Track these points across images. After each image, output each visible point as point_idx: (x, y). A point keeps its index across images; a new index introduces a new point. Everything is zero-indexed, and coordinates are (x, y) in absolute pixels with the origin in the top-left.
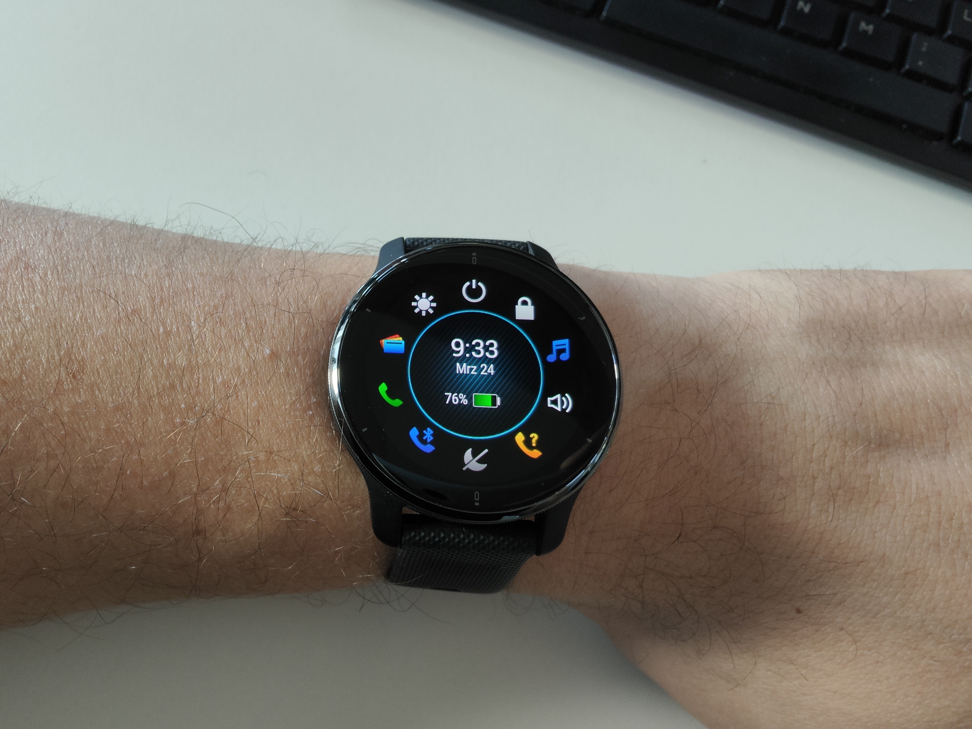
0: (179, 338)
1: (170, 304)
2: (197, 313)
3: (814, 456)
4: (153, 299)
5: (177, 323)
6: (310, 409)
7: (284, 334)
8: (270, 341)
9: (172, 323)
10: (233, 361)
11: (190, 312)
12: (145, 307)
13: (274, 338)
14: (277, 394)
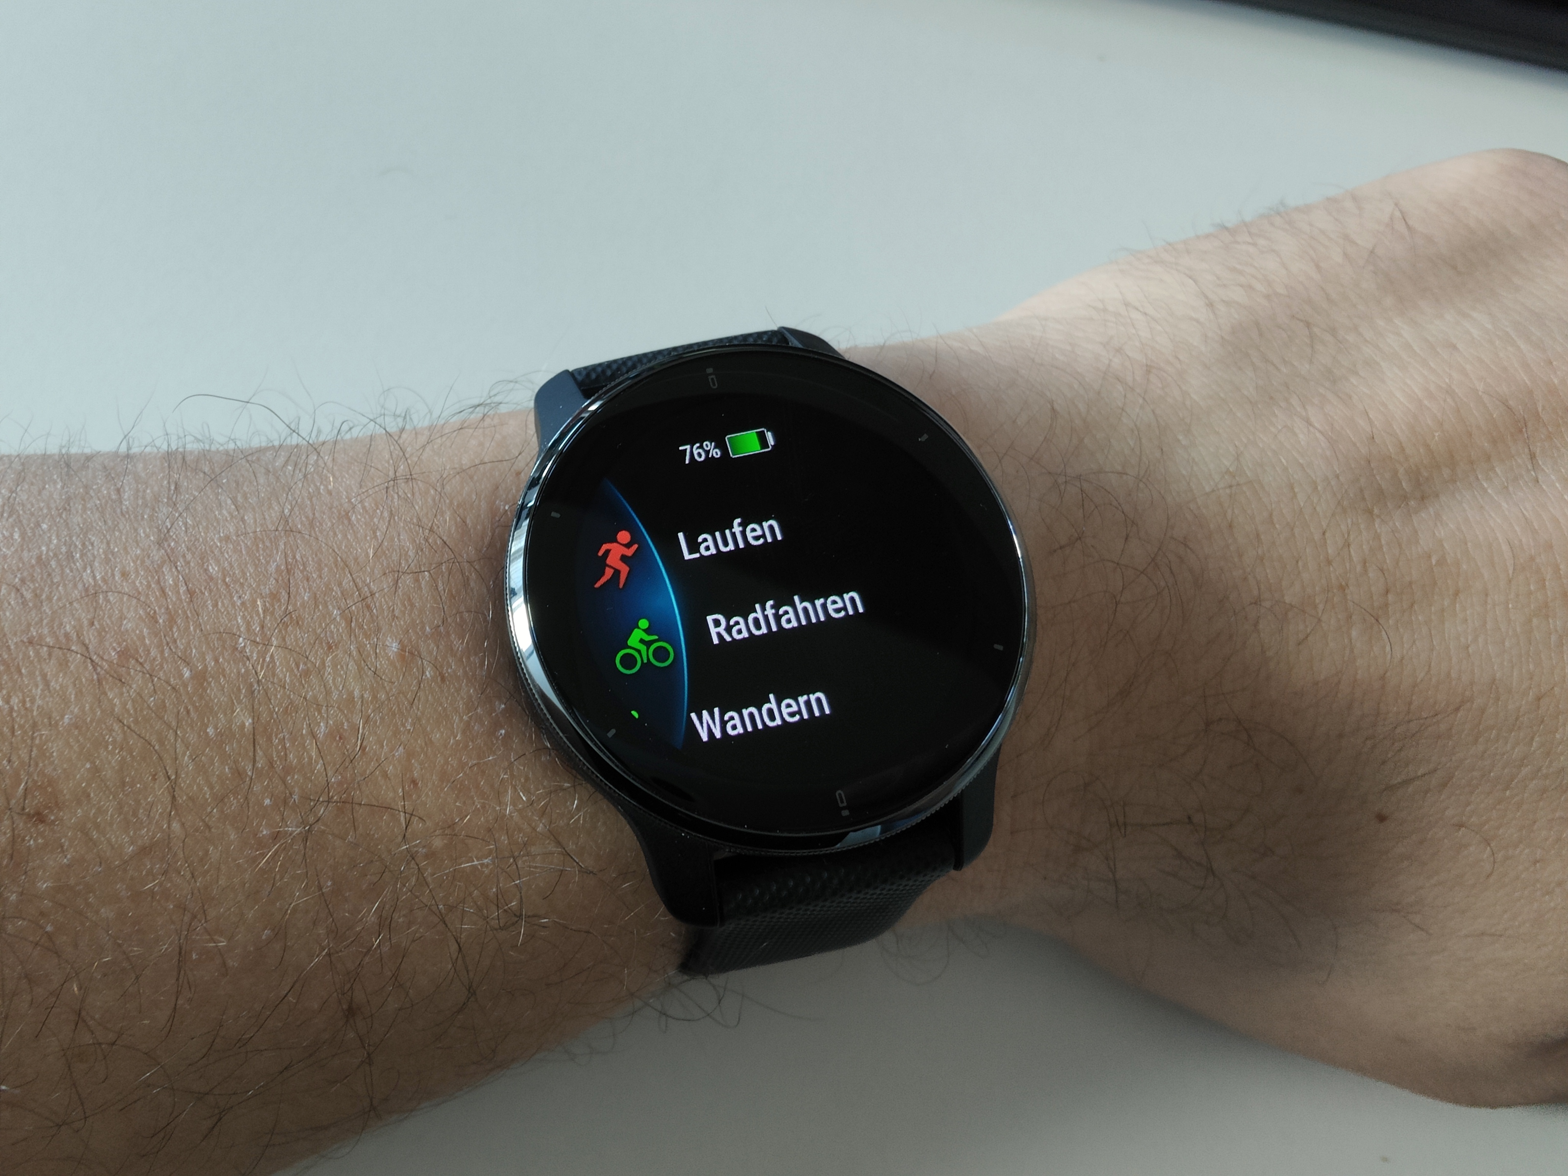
0: (224, 676)
1: (187, 617)
2: (244, 617)
3: (1330, 551)
4: (154, 619)
5: (212, 651)
6: (497, 725)
7: (412, 605)
8: (392, 626)
9: (203, 655)
10: (337, 688)
11: (230, 621)
12: (142, 638)
13: (397, 618)
14: (433, 721)
